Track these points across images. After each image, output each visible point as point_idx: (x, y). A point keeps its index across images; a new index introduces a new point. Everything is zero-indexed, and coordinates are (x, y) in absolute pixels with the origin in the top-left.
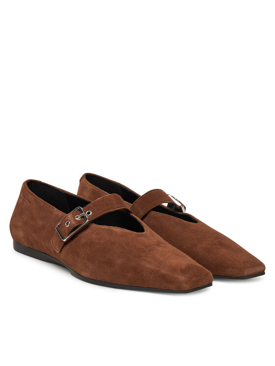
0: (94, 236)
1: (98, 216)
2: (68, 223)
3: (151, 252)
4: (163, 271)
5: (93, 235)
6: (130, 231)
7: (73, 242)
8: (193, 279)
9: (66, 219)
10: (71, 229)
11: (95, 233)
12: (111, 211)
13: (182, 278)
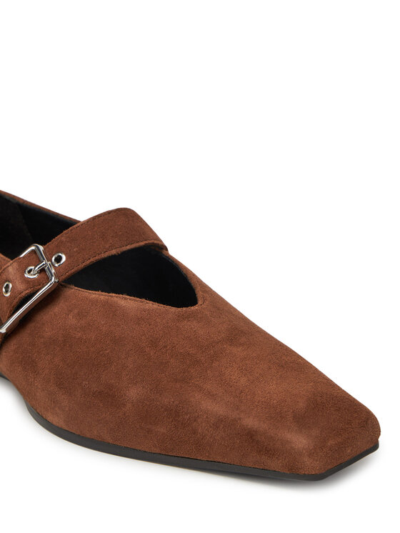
0: (72, 320)
1: (82, 266)
2: (8, 286)
3: (216, 364)
4: (250, 422)
5: (70, 317)
6: (162, 307)
7: (24, 336)
8: (331, 443)
9: (4, 276)
10: (16, 301)
11: (76, 311)
12: (114, 252)
13: (299, 441)
